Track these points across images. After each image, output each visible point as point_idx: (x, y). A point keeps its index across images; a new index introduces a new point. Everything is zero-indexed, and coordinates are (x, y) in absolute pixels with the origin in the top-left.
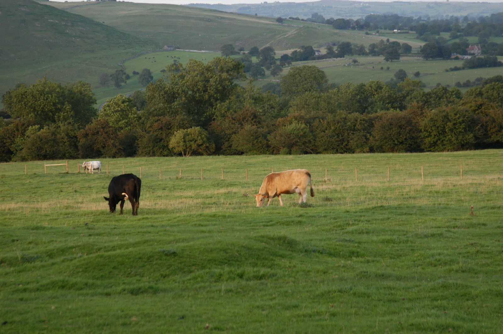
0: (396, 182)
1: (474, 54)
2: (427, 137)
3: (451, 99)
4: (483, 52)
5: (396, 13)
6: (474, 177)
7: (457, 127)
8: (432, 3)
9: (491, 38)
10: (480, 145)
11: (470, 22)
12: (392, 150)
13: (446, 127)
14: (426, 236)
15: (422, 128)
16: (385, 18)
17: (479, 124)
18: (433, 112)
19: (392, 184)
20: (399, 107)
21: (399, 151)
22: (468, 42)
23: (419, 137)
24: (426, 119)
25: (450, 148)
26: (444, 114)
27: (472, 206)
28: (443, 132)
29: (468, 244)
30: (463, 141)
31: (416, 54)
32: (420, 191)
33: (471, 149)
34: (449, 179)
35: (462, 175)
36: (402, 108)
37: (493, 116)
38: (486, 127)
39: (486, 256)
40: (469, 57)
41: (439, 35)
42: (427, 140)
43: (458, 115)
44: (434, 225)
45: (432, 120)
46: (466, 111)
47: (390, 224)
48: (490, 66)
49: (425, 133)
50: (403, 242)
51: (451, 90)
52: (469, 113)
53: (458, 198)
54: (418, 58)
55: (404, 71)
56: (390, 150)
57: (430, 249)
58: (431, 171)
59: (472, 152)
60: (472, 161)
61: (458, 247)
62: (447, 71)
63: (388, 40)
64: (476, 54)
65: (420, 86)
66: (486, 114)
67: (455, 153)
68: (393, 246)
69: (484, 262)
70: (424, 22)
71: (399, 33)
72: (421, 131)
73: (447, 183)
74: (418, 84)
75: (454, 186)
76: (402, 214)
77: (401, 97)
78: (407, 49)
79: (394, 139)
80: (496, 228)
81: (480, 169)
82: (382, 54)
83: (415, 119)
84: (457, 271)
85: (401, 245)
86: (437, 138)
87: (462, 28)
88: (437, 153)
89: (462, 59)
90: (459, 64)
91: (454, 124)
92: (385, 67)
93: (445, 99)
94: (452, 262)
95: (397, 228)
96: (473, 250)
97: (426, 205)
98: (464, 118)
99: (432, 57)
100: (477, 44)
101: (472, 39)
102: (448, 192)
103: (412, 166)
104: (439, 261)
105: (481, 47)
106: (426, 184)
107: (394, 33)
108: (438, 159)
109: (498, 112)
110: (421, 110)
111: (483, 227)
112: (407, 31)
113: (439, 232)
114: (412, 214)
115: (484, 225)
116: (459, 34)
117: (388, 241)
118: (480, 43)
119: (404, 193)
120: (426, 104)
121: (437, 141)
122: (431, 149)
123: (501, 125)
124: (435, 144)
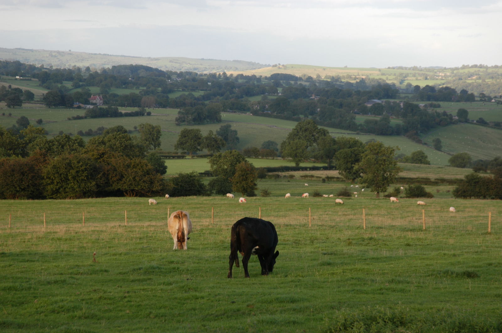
0: (17, 229)
1: (95, 104)
2: (49, 184)
3: (74, 148)
4: (105, 103)
5: (18, 59)
6: (96, 224)
7: (79, 175)
8: (55, 52)
9: (112, 89)
10: (102, 193)
11: (92, 73)
12: (14, 197)
13: (69, 175)
14: (49, 283)
15: (44, 175)
16: (6, 64)
17: (102, 172)
18: (55, 159)
19: (13, 231)
20: (21, 154)
21: (20, 197)
22: (90, 92)
23: (42, 184)
24: (49, 167)
25: (72, 195)
26: (67, 161)
27: (95, 253)
28: (66, 179)
29: (91, 290)
30: (85, 189)
31: (39, 101)
32: (42, 238)
33: (92, 197)
34: (71, 226)
35: (84, 222)
36: (24, 154)
37: (115, 165)
38: (108, 175)
39: (109, 302)
40: (91, 107)
41: (62, 83)
42: (49, 188)
43: (81, 163)
44: (57, 272)
45: (54, 167)
46: (89, 159)
47: (12, 271)
48: (111, 116)
49: (47, 180)
50: (26, 290)
51: (74, 138)
52: (91, 162)
53: (81, 245)
54: (41, 105)
55: (27, 118)
56: (11, 197)
57: (53, 296)
58: (53, 218)
59: (94, 200)
60: (93, 209)
61: (81, 293)
62: (69, 119)
63: (10, 87)
64: (98, 104)
65: (43, 134)
66: (107, 163)
67: (77, 200)
68: (15, 294)
69: (106, 308)
70: (47, 70)
71: (21, 80)
72: (43, 178)
73: (69, 231)
74: (41, 131)
75: (76, 233)
76: (24, 261)
77: (24, 144)
78: (30, 96)
79: (16, 186)
80: (117, 274)
81: (101, 217)
82: (4, 100)
84: (80, 318)
85: (24, 292)
86: (59, 185)
87: (84, 78)
88: (59, 200)
89: (85, 109)
90: (82, 113)
91: (77, 172)
92: (7, 113)
93: (68, 147)
94: (75, 308)
95: (19, 275)
96: (95, 296)
97: (49, 252)
98: (86, 166)
99: (54, 105)
100: (99, 94)
101: (94, 90)
102: (70, 239)
103: (34, 213)
104: (63, 307)
105: (103, 97)
106: (49, 231)
107: (16, 79)
108: (60, 206)
109: (119, 162)
110: (44, 157)
111: (105, 273)
112: (29, 78)
113: (63, 279)
114: (34, 261)
115: (106, 271)
116: (81, 83)
117: (10, 289)
118: (102, 94)
119: (26, 240)
120: (49, 151)
121: (59, 189)
122: (54, 196)
123: (122, 174)
124: (57, 191)
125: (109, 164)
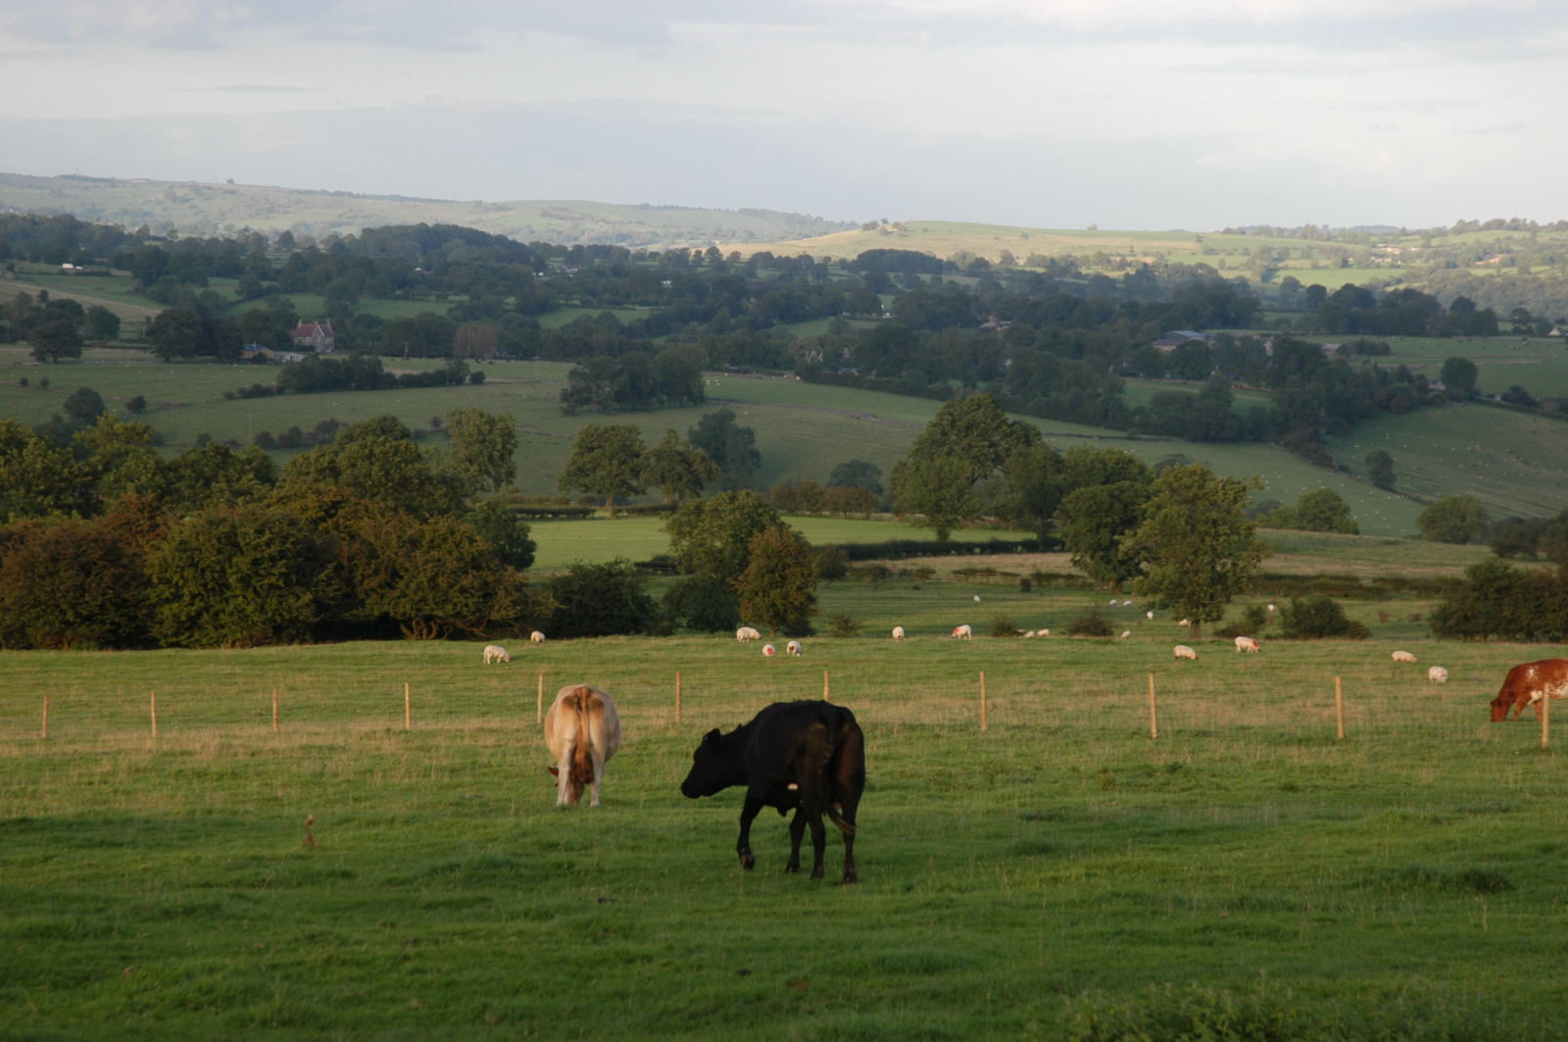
0: (70, 742)
1: (311, 348)
2: (167, 601)
3: (243, 485)
4: (340, 345)
5: (67, 210)
6: (312, 727)
7: (262, 572)
8: (183, 186)
9: (361, 300)
10: (332, 627)
11: (300, 251)
12: (57, 643)
13: (229, 571)
14: (168, 914)
15: (152, 571)
16: (31, 225)
17: (331, 562)
18: (187, 523)
19: (55, 750)
20: (79, 507)
21: (80, 642)
22: (293, 311)
23: (144, 600)
24: (165, 546)
25: (239, 635)
26: (224, 529)
27: (310, 817)
28: (220, 585)
29: (300, 935)
30: (280, 614)
31: (134, 341)
32: (146, 770)
33: (303, 642)
34: (237, 732)
35: (278, 721)
36: (90, 508)
37: (372, 539)
38: (351, 572)
39: (356, 972)
40: (299, 357)
41: (205, 284)
43: (267, 536)
44: (192, 879)
45: (183, 546)
46: (292, 523)
47: (54, 876)
48: (360, 387)
49: (161, 587)
50: (96, 936)
51: (244, 457)
52: (300, 530)
53: (266, 791)
54: (141, 354)
55: (96, 394)
56: (48, 641)
57: (181, 955)
58: (180, 707)
59: (308, 650)
60: (306, 677)
61: (268, 947)
62: (230, 397)
63: (44, 296)
64: (318, 350)
65: (148, 442)
66: (349, 533)
67: (255, 651)
68: (62, 948)
69: (347, 993)
70: (159, 243)
71: (78, 274)
72: (148, 583)
73: (229, 747)
74: (140, 434)
75: (253, 754)
76: (91, 844)
77: (86, 475)
78: (106, 326)
79: (64, 607)
80: (382, 885)
81: (332, 702)
82: (24, 338)
83: (129, 544)
84: (265, 1023)
85: (90, 942)
86: (199, 604)
87: (275, 266)
88: (200, 652)
89: (277, 363)
90: (268, 377)
91: (256, 562)
92: (34, 378)
93: (223, 485)
94: (250, 994)
95: (76, 890)
96: (315, 955)
97: (166, 814)
98: (284, 543)
99: (182, 353)
100: (322, 319)
101: (306, 303)
102: (235, 775)
103: (119, 692)
104: (211, 990)
105: (334, 328)
106: (166, 747)
107: (63, 272)
108: (201, 671)
109: (384, 530)
110: (152, 518)
111: (344, 883)
112: (104, 269)
113: (211, 900)
114: (121, 845)
115: (346, 875)
116: (265, 284)
117: (46, 933)
118: (331, 316)
119: (97, 779)
120: (167, 498)
121: (199, 615)
122: (182, 638)
123: (394, 569)
124: (193, 622)
125: (352, 537)
